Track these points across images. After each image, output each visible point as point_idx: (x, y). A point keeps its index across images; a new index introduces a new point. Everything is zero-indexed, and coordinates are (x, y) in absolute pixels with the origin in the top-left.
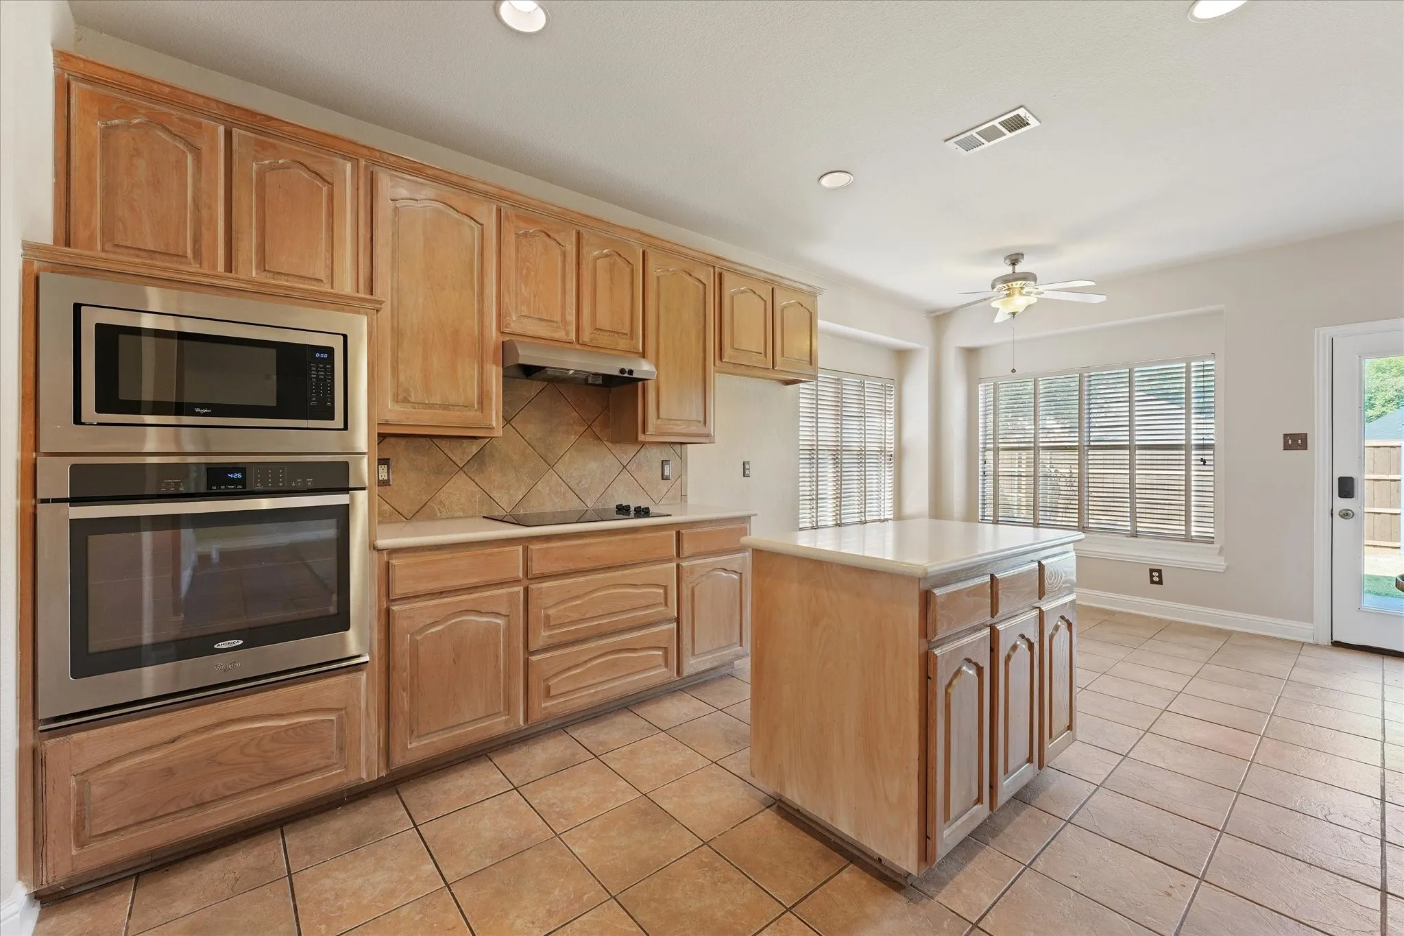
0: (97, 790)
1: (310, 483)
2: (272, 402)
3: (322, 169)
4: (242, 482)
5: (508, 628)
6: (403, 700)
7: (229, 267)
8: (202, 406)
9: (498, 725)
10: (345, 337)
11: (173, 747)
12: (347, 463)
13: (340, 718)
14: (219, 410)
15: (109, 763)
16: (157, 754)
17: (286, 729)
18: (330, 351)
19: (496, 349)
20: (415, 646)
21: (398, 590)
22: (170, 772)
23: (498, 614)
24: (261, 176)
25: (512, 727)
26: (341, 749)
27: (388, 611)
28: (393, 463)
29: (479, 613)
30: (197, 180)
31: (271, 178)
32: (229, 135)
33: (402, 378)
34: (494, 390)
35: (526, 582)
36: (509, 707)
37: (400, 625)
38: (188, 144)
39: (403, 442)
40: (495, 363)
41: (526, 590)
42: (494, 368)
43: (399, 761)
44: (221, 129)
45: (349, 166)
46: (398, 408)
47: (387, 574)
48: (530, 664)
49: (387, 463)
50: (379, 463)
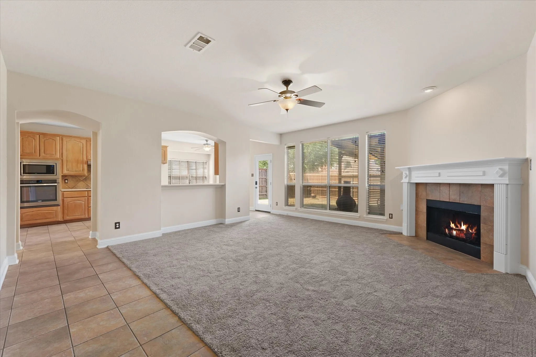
0: (24, 216)
1: (51, 182)
2: (45, 172)
3: (54, 139)
4: (41, 182)
5: (84, 203)
6: (66, 211)
7: (39, 156)
8: (36, 173)
9: (83, 217)
10: (56, 163)
11: (33, 212)
12: (56, 180)
13: (56, 212)
14: (38, 173)
15: (25, 213)
16: (30, 213)
17: (48, 212)
18: (54, 165)
19: (86, 162)
20: (68, 205)
21: (65, 196)
22: (32, 215)
23: (83, 201)
24: (44, 141)
25: (85, 217)
26: (56, 216)
27: (63, 199)
28: (68, 180)
29: (79, 201)
30: (35, 143)
31: (46, 141)
32: (39, 136)
33: (68, 167)
34: (85, 168)
35: (88, 197)
36: (85, 214)
37: (65, 201)
38: (33, 138)
39: (70, 176)
40: (86, 164)
41: (88, 198)
42: (85, 165)
43: (65, 219)
44: (38, 136)
45: (58, 138)
46: (67, 172)
47: (63, 194)
48: (88, 209)
49: (67, 179)
50: (65, 180)
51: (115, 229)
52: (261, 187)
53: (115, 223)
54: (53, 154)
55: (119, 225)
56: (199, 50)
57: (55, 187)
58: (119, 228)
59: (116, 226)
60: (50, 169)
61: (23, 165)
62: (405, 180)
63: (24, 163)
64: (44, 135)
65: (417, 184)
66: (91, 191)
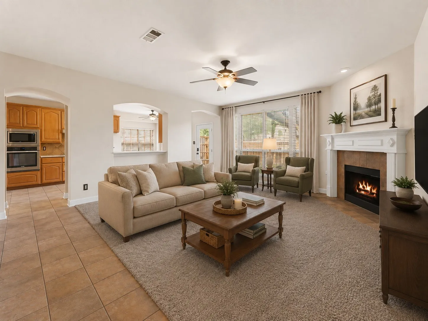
2: (28, 140)
3: (35, 110)
4: (24, 149)
5: (59, 169)
7: (23, 126)
8: (20, 141)
9: (58, 180)
10: (37, 132)
11: (17, 176)
12: (37, 147)
13: (36, 176)
14: (22, 141)
15: (11, 177)
16: (15, 177)
17: (29, 176)
18: (35, 134)
21: (43, 162)
23: (58, 166)
24: (27, 112)
25: (60, 181)
26: (36, 180)
27: (42, 165)
29: (55, 166)
30: (19, 114)
32: (23, 108)
33: (45, 135)
34: (60, 137)
35: (62, 163)
36: (59, 178)
37: (43, 167)
38: (18, 110)
39: (47, 144)
42: (60, 134)
43: (43, 182)
45: (39, 109)
46: (45, 140)
47: (41, 160)
48: (62, 173)
49: (45, 147)
50: (44, 147)
51: (84, 190)
52: (201, 153)
53: (84, 185)
54: (35, 124)
55: (87, 187)
56: (151, 41)
57: (35, 154)
58: (87, 189)
59: (84, 187)
60: (31, 138)
61: (10, 133)
62: (329, 148)
63: (11, 132)
64: (27, 106)
65: (338, 152)
66: (64, 157)
